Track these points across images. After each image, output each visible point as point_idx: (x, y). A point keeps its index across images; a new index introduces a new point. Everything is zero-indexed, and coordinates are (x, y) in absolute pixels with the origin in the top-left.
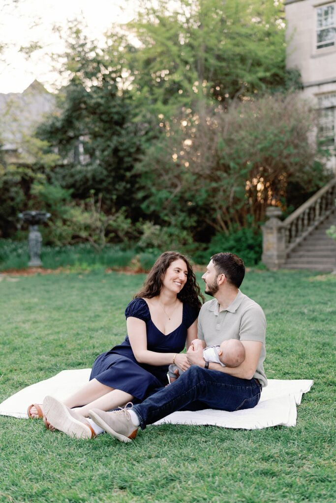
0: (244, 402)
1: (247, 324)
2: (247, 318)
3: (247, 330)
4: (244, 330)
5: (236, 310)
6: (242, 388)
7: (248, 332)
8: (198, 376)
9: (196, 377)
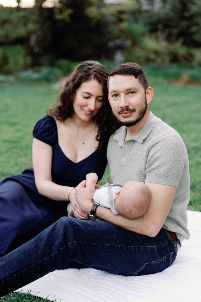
0: (144, 266)
1: (154, 160)
2: (156, 153)
3: (154, 169)
4: (151, 168)
5: (144, 140)
6: (139, 248)
7: (155, 171)
8: (65, 235)
9: (61, 237)
